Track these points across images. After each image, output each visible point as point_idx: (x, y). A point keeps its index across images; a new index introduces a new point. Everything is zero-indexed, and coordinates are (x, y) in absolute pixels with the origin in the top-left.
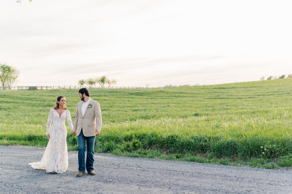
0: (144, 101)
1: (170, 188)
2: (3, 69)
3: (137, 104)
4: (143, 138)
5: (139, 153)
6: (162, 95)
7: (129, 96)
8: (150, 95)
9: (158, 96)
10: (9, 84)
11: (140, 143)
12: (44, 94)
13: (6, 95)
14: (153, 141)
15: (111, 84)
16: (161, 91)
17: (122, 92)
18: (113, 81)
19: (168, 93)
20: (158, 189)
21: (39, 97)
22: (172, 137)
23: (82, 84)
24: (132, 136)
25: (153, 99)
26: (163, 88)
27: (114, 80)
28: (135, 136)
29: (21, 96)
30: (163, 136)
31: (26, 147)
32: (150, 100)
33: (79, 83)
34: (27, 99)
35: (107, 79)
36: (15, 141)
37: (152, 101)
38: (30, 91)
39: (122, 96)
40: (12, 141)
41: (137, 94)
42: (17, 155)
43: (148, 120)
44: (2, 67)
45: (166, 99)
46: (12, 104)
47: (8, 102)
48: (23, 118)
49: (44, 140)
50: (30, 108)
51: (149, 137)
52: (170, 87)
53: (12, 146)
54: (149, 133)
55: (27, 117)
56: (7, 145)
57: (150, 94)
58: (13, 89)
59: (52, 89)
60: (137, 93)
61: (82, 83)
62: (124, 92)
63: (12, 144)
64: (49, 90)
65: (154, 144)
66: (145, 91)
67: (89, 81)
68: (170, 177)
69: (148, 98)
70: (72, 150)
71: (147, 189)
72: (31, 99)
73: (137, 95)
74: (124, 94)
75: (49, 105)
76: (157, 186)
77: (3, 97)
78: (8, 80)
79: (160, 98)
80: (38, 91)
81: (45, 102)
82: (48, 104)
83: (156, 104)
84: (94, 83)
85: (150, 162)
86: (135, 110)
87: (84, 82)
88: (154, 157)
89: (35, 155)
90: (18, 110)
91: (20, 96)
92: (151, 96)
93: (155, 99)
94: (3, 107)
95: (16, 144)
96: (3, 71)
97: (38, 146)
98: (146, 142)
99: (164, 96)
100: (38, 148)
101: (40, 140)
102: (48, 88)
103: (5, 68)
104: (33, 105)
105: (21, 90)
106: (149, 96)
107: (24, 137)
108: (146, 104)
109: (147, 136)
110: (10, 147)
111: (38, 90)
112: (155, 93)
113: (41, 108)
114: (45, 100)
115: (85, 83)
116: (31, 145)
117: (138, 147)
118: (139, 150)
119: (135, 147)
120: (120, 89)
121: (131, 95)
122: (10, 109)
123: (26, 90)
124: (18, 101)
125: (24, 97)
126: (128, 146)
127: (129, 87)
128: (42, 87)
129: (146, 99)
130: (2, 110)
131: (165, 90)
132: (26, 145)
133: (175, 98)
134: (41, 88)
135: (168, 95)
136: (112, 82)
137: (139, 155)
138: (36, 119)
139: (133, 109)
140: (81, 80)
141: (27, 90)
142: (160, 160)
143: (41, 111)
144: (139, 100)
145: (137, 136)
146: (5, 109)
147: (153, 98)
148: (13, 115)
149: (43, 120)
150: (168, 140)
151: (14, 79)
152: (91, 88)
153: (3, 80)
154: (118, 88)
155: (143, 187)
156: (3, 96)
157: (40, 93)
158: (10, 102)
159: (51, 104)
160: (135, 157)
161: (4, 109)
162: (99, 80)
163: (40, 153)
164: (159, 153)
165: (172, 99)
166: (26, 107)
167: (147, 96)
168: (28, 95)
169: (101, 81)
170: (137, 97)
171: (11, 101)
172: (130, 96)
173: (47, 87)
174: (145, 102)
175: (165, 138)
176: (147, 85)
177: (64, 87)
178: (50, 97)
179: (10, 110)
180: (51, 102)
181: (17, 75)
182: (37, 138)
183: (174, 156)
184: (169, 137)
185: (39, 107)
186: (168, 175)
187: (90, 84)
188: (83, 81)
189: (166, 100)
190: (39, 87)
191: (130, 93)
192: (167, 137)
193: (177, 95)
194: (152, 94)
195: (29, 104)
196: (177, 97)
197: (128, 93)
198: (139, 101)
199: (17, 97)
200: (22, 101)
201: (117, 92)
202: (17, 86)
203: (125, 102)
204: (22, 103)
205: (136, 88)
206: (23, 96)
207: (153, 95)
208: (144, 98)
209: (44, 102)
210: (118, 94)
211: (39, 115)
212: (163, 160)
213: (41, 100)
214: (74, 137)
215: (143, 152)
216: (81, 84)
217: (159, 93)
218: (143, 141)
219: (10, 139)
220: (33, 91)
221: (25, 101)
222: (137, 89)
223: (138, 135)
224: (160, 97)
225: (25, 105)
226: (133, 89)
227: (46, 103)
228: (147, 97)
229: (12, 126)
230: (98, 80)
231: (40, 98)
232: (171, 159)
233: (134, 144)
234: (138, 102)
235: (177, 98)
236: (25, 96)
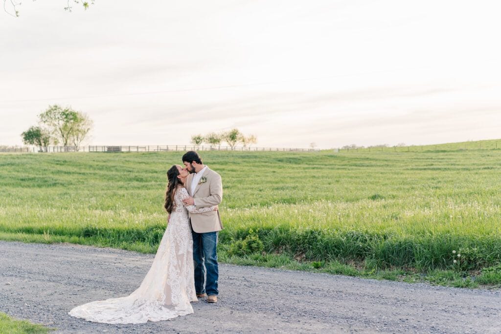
0: (299, 173)
1: (280, 314)
2: (65, 116)
3: (285, 178)
4: (266, 234)
6: (333, 162)
7: (276, 163)
8: (311, 163)
9: (326, 165)
10: (76, 142)
11: (260, 242)
12: (132, 159)
13: (67, 160)
14: (281, 240)
15: (248, 143)
16: (331, 156)
17: (264, 157)
18: (251, 137)
19: (343, 158)
21: (122, 165)
23: (197, 143)
24: (249, 231)
25: (315, 170)
26: (337, 151)
27: (253, 136)
28: (252, 231)
29: (93, 162)
31: (79, 247)
32: (312, 170)
33: (192, 141)
34: (101, 169)
35: (241, 134)
36: (63, 237)
37: (314, 172)
38: (108, 154)
39: (264, 164)
40: (58, 237)
41: (290, 161)
42: (59, 259)
43: (293, 205)
44: (64, 113)
45: (338, 169)
46: (76, 176)
47: (69, 173)
48: (87, 199)
49: (109, 236)
50: (105, 183)
51: (276, 233)
53: (58, 245)
55: (94, 198)
56: (50, 243)
57: (312, 161)
58: (81, 151)
59: (147, 151)
60: (290, 158)
61: (198, 140)
62: (267, 158)
63: (57, 242)
64: (141, 152)
65: (284, 244)
66: (305, 156)
67: (209, 137)
69: (307, 168)
72: (109, 168)
73: (290, 162)
74: (267, 160)
75: (136, 178)
77: (63, 165)
78: (73, 135)
79: (329, 168)
80: (122, 154)
81: (131, 173)
82: (136, 176)
83: (318, 178)
84: (219, 142)
87: (201, 140)
88: (278, 266)
89: (87, 260)
90: (83, 185)
91: (91, 163)
92: (313, 165)
93: (320, 170)
94: (60, 182)
95: (63, 241)
96: (65, 120)
97: (97, 246)
98: (271, 241)
99: (335, 165)
100: (97, 248)
101: (103, 235)
102: (140, 150)
103: (68, 114)
104: (111, 179)
105: (94, 152)
106: (309, 165)
107: (77, 230)
108: (301, 178)
109: (273, 230)
110: (53, 246)
111: (123, 152)
112: (321, 159)
113: (121, 183)
114: (131, 170)
115: (203, 140)
116: (88, 244)
117: (255, 248)
118: (256, 255)
119: (252, 250)
120: (263, 151)
121: (280, 162)
122: (72, 184)
123: (102, 152)
124: (87, 171)
125: (97, 165)
126: (240, 248)
127: (277, 149)
128: (129, 147)
129: (304, 168)
130: (58, 186)
131: (340, 154)
132: (80, 243)
133: (354, 167)
134: (128, 149)
135: (343, 163)
136: (250, 140)
138: (108, 202)
140: (197, 135)
141: (105, 152)
143: (121, 187)
144: (292, 171)
146: (63, 185)
147: (317, 168)
148: (73, 195)
149: (119, 203)
150: (305, 238)
151: (84, 133)
152: (212, 149)
153: (65, 136)
154: (258, 150)
156: (62, 163)
157: (125, 157)
158: (73, 173)
159: (141, 177)
160: (248, 265)
161: (61, 184)
162: (228, 136)
164: (288, 260)
165: (349, 170)
166: (97, 182)
167: (307, 164)
168: (105, 162)
169: (230, 137)
170: (290, 165)
171: (73, 171)
172: (276, 165)
173: (137, 148)
174: (300, 175)
175: (300, 234)
177: (166, 148)
178: (141, 164)
179: (71, 186)
180: (142, 173)
181: (88, 128)
182: (99, 232)
184: (307, 233)
185: (119, 181)
187: (211, 142)
188: (199, 138)
189: (337, 171)
190: (125, 147)
191: (277, 158)
194: (316, 161)
195: (103, 175)
196: (359, 166)
197: (274, 159)
198: (291, 173)
199: (85, 165)
200: (92, 171)
201: (256, 157)
202: (88, 146)
203: (267, 174)
204: (92, 175)
205: (291, 150)
206: (96, 163)
207: (317, 163)
208: (300, 167)
210: (258, 160)
211: (115, 194)
213: (124, 171)
216: (195, 143)
217: (328, 159)
218: (266, 240)
219: (56, 233)
220: (113, 154)
221: (97, 171)
222: (292, 152)
223: (259, 229)
224: (328, 167)
225: (96, 179)
226: (284, 153)
227: (132, 175)
228: (306, 166)
229: (66, 211)
230: (225, 135)
231: (123, 167)
233: (250, 244)
234: (288, 175)
235: (358, 168)
236: (98, 163)
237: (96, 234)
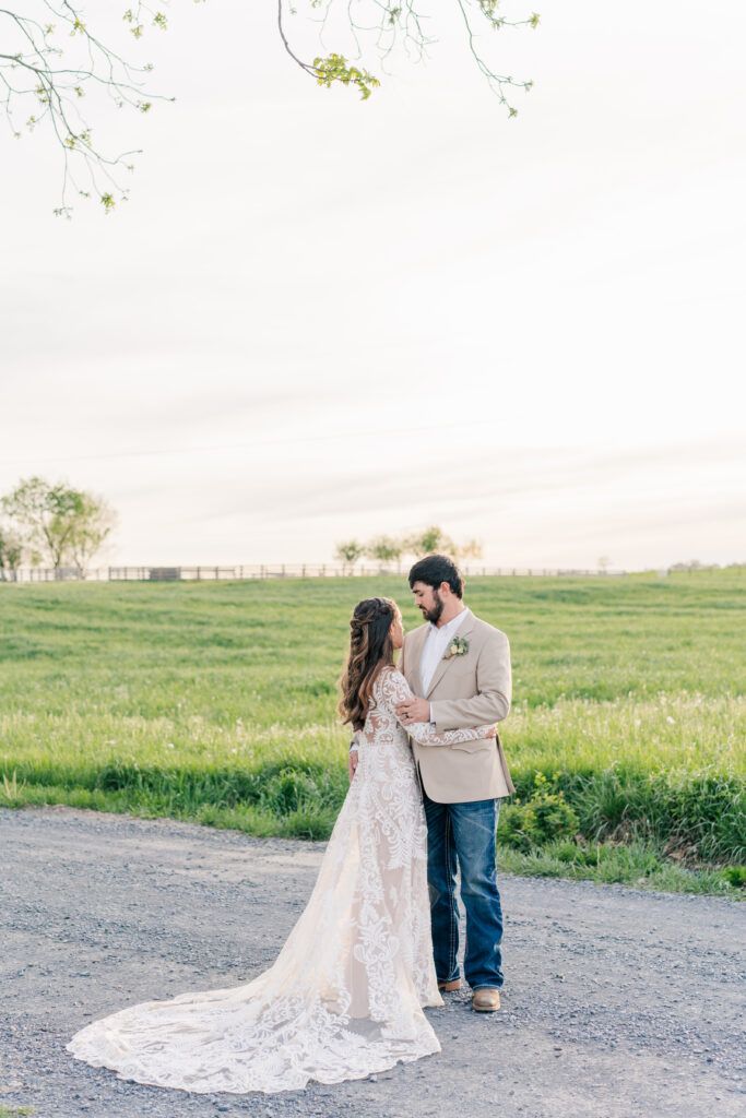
0: (588, 624)
1: (710, 1061)
2: (55, 502)
3: (559, 636)
4: (579, 788)
5: (565, 858)
6: (661, 599)
7: (530, 602)
8: (611, 601)
9: (646, 606)
10: (79, 557)
11: (569, 810)
12: (206, 596)
13: (60, 599)
14: (623, 804)
15: (464, 557)
16: (657, 586)
17: (502, 589)
18: (469, 544)
19: (683, 591)
20: (649, 1060)
21: (182, 608)
22: (712, 786)
23: (349, 558)
24: (533, 778)
25: (625, 618)
26: (665, 574)
27: (473, 543)
28: (544, 779)
29: (119, 603)
30: (669, 783)
31: (91, 817)
32: (615, 618)
33: (337, 554)
34: (137, 617)
35: (448, 538)
36: (52, 792)
37: (623, 623)
38: (153, 586)
39: (503, 604)
40: (39, 792)
41: (563, 596)
42: (42, 855)
43: (606, 704)
44: (53, 496)
45: (676, 615)
46: (80, 635)
47: (65, 628)
48: (107, 689)
49: (167, 788)
50: (147, 650)
51: (609, 785)
52: (693, 569)
53: (39, 812)
54: (609, 765)
55: (123, 688)
56: (18, 806)
57: (614, 597)
58: (91, 578)
59: (238, 577)
60: (563, 592)
61: (351, 553)
62: (509, 590)
63: (36, 803)
64: (226, 580)
65: (632, 815)
66: (595, 586)
67: (376, 545)
68: (709, 994)
69: (606, 614)
70: (275, 835)
71: (593, 1061)
72: (153, 617)
73: (564, 600)
74: (509, 595)
75: (218, 638)
76: (643, 1041)
77: (51, 609)
78: (74, 545)
79: (655, 613)
80: (182, 585)
81: (205, 627)
82: (216, 635)
83: (638, 635)
84: (397, 555)
85: (609, 902)
86: (552, 662)
87: (358, 552)
88: (628, 879)
89: (113, 858)
90: (97, 656)
91: (115, 605)
92: (617, 605)
93: (635, 618)
94: (47, 648)
95: (51, 802)
96: (56, 510)
97: (138, 816)
98: (595, 805)
99: (667, 605)
100: (136, 822)
101: (151, 785)
102: (222, 576)
103: (62, 497)
104: (159, 640)
105: (120, 582)
106: (608, 605)
107: (87, 771)
108: (596, 635)
109: (598, 778)
110: (26, 814)
111: (184, 581)
112: (634, 591)
113: (184, 651)
114: (205, 620)
115: (362, 553)
116: (114, 809)
117: (557, 826)
118: (564, 845)
119: (547, 830)
120: (499, 577)
121: (541, 601)
122: (70, 653)
123: (139, 580)
124: (106, 624)
125: (129, 610)
126: (515, 824)
127: (530, 572)
128: (198, 570)
129: (599, 615)
130: (40, 659)
131: (673, 582)
132: (93, 807)
133: (713, 611)
134: (196, 573)
135: (687, 600)
136: (466, 551)
137: (562, 865)
138: (157, 697)
139: (547, 655)
140: (347, 540)
141: (144, 580)
142: (658, 894)
143: (184, 661)
144: (570, 620)
145: (555, 778)
146: (51, 655)
147: (628, 613)
148: (73, 680)
149: (184, 700)
150: (693, 799)
151: (98, 539)
152: (384, 573)
153: (56, 545)
154: (487, 574)
155: (575, 1047)
156: (50, 605)
157: (188, 592)
158: (75, 628)
159: (227, 637)
160: (545, 875)
161: (47, 654)
162: (417, 544)
163: (137, 848)
164: (654, 861)
165: (702, 616)
166: (129, 648)
167: (602, 604)
168: (144, 602)
169: (424, 544)
170: (563, 607)
171: (75, 623)
172: (533, 606)
173: (217, 570)
174: (592, 629)
175: (679, 790)
176: (603, 561)
177: (281, 572)
178: (227, 607)
179: (69, 659)
180: (229, 626)
181: (107, 526)
182: (140, 777)
183: (720, 874)
184: (698, 786)
185: (178, 646)
186: (697, 979)
187: (380, 557)
188: (352, 548)
189: (676, 619)
190: (189, 570)
191: (534, 592)
192: (690, 787)
193: (721, 600)
194: (623, 598)
195: (142, 633)
196: (723, 608)
197: (527, 593)
198: (570, 625)
199: (101, 610)
200: (118, 625)
201: (484, 589)
202: (107, 567)
203: (516, 628)
204: (118, 632)
205: (560, 574)
206: (124, 606)
207: (625, 601)
208: (588, 612)
209: (201, 627)
210: (489, 595)
211: (172, 679)
212: (671, 896)
213: (189, 622)
214: (289, 776)
215: (579, 852)
216: (345, 559)
217: (648, 592)
218: (582, 802)
219: (34, 779)
220: (163, 585)
221: (127, 624)
222: (563, 578)
223: (559, 773)
224: (652, 609)
225: (127, 640)
226: (545, 579)
227: (208, 632)
228: (601, 609)
229: (57, 721)
230: (412, 541)
231: (186, 613)
232: (706, 889)
233: (542, 815)
234: (566, 629)
235: (722, 611)
236: (130, 605)
237: (134, 782)
